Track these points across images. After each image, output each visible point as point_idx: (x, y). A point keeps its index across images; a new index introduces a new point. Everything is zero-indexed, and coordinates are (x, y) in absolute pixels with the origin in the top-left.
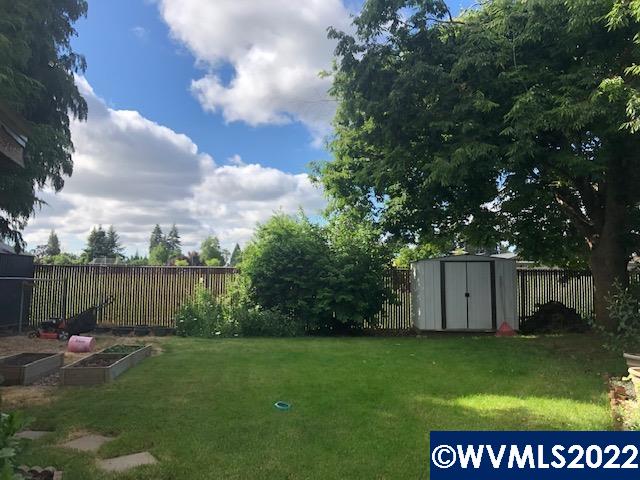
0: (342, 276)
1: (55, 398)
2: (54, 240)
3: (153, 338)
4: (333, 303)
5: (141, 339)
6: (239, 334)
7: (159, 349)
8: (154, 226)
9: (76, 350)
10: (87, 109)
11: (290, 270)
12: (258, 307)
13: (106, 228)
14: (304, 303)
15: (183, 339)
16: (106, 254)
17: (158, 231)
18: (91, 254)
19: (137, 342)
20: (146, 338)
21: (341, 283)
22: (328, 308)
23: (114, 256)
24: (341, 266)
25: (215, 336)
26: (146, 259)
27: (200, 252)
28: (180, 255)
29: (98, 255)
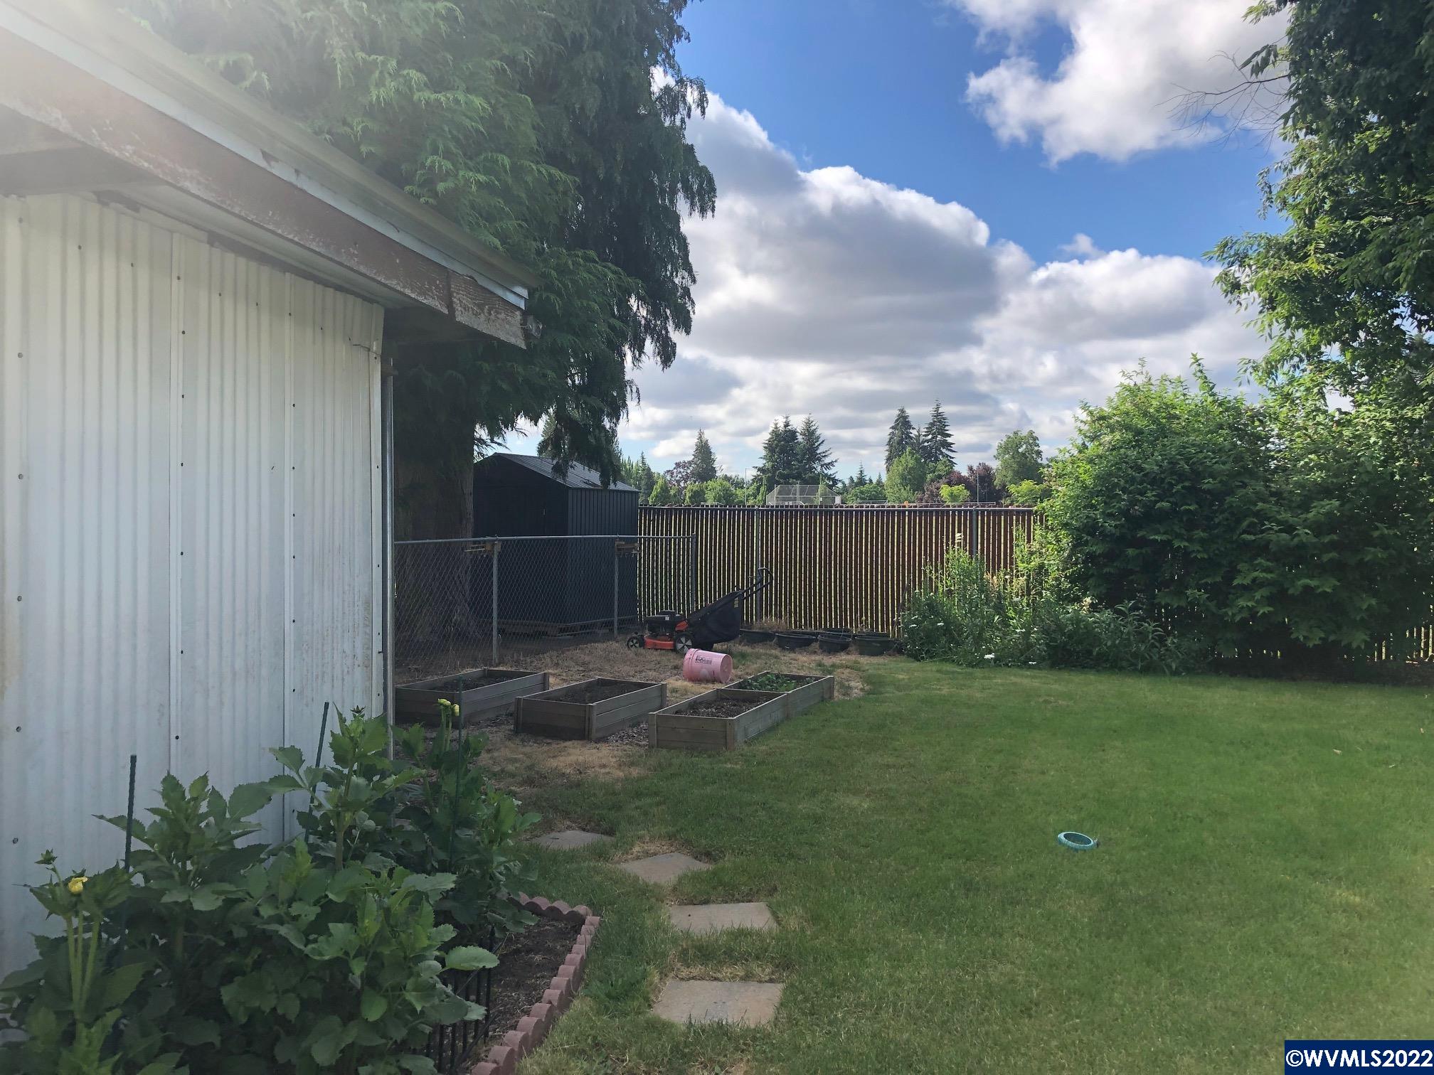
0: (1301, 531)
1: (635, 772)
2: (704, 451)
3: (852, 657)
4: (1279, 597)
5: (828, 660)
6: (1042, 659)
7: (856, 684)
8: (895, 413)
9: (696, 679)
10: (714, 190)
11: (1163, 517)
12: (1088, 600)
13: (798, 423)
14: (1202, 595)
15: (916, 665)
16: (798, 477)
17: (903, 422)
18: (771, 477)
19: (820, 665)
20: (842, 658)
21: (1302, 546)
22: (1267, 609)
23: (815, 480)
24: (1305, 506)
25: (982, 663)
26: (879, 482)
27: (995, 465)
28: (950, 472)
29: (786, 479)
